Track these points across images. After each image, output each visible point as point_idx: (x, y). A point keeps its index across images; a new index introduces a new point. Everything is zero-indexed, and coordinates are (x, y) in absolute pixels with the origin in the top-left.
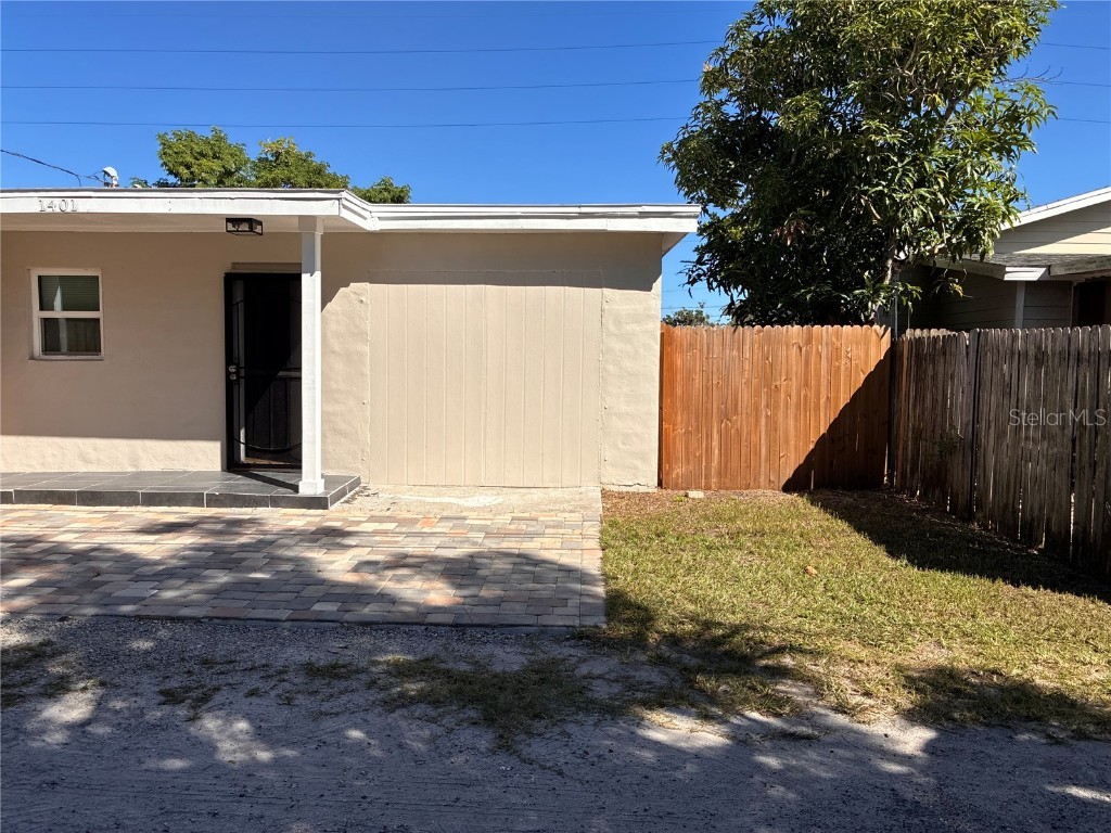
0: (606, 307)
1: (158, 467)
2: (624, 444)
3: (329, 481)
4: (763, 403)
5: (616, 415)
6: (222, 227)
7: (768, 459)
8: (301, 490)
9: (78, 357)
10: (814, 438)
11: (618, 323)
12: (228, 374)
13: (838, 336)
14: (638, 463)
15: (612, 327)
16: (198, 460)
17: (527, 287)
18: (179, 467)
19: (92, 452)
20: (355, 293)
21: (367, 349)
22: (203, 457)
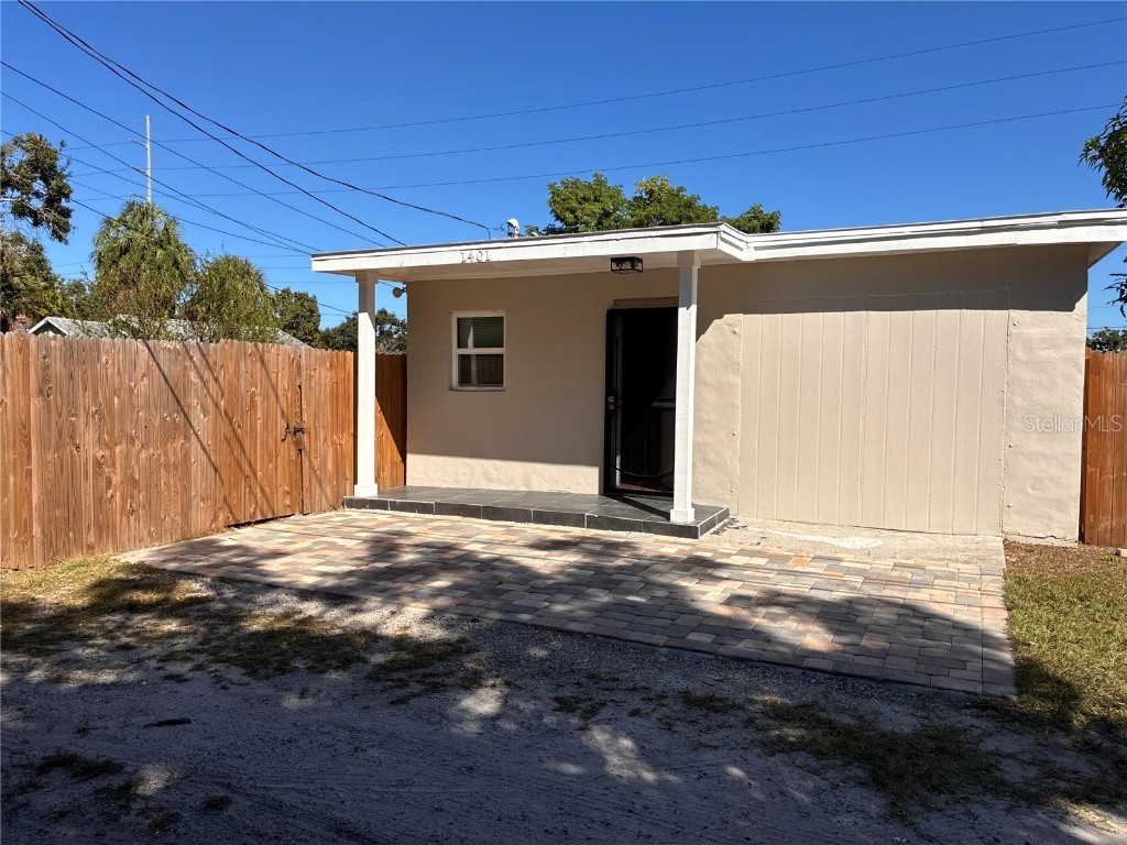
0: (1013, 330)
1: (545, 488)
3: (700, 511)
5: (1024, 454)
6: (607, 267)
8: (672, 519)
11: (1028, 348)
12: (607, 404)
14: (1053, 512)
15: (1021, 354)
16: (578, 483)
17: (916, 312)
18: (562, 489)
19: (494, 472)
20: (728, 324)
21: (738, 380)
22: (584, 481)
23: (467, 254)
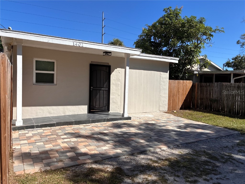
0: (161, 76)
1: (71, 114)
2: (163, 102)
4: (178, 94)
5: (162, 97)
6: (102, 54)
7: (178, 104)
9: (47, 84)
10: (183, 100)
11: (163, 79)
12: (90, 88)
13: (187, 82)
14: (165, 106)
15: (162, 80)
16: (81, 111)
17: (149, 71)
18: (76, 113)
19: (52, 111)
20: (118, 71)
21: (120, 83)
22: (83, 110)
23: (75, 43)
